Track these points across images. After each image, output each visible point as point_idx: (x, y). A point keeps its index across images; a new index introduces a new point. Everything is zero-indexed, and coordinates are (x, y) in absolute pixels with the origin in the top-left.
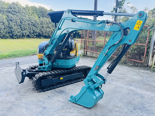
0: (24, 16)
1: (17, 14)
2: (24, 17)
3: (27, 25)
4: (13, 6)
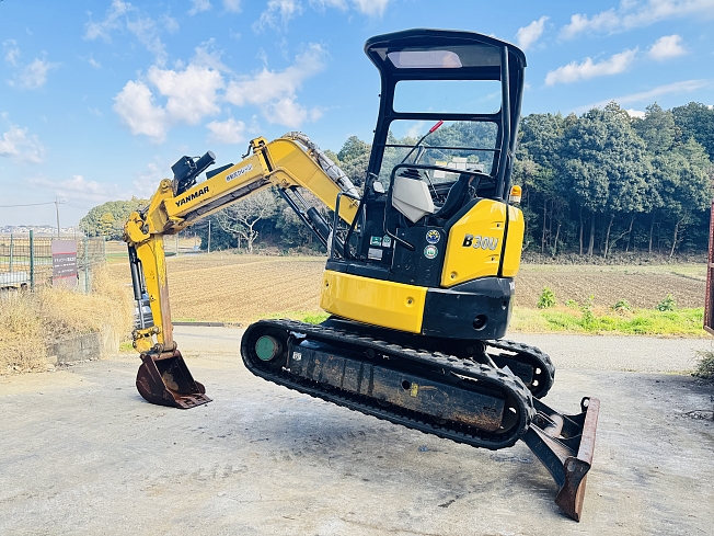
0: (632, 157)
1: (600, 156)
2: (630, 164)
3: (639, 198)
4: (587, 126)
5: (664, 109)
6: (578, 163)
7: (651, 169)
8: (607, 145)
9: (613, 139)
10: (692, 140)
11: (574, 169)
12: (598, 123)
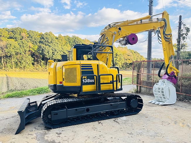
1: (49, 44)
2: (56, 47)
4: (46, 36)
5: (62, 36)
6: (44, 46)
7: (61, 50)
8: (51, 42)
9: (52, 41)
10: (68, 44)
11: (43, 47)
12: (49, 36)
